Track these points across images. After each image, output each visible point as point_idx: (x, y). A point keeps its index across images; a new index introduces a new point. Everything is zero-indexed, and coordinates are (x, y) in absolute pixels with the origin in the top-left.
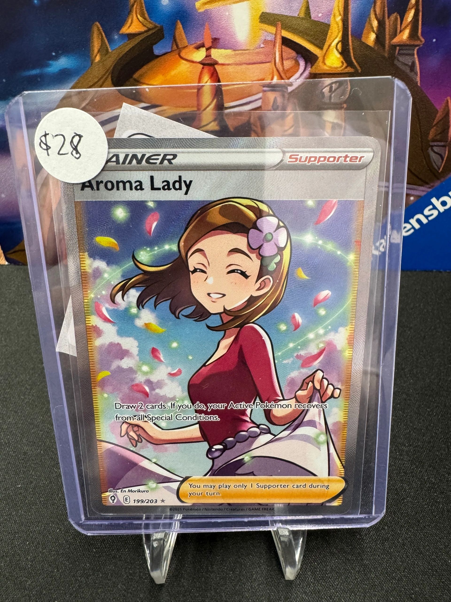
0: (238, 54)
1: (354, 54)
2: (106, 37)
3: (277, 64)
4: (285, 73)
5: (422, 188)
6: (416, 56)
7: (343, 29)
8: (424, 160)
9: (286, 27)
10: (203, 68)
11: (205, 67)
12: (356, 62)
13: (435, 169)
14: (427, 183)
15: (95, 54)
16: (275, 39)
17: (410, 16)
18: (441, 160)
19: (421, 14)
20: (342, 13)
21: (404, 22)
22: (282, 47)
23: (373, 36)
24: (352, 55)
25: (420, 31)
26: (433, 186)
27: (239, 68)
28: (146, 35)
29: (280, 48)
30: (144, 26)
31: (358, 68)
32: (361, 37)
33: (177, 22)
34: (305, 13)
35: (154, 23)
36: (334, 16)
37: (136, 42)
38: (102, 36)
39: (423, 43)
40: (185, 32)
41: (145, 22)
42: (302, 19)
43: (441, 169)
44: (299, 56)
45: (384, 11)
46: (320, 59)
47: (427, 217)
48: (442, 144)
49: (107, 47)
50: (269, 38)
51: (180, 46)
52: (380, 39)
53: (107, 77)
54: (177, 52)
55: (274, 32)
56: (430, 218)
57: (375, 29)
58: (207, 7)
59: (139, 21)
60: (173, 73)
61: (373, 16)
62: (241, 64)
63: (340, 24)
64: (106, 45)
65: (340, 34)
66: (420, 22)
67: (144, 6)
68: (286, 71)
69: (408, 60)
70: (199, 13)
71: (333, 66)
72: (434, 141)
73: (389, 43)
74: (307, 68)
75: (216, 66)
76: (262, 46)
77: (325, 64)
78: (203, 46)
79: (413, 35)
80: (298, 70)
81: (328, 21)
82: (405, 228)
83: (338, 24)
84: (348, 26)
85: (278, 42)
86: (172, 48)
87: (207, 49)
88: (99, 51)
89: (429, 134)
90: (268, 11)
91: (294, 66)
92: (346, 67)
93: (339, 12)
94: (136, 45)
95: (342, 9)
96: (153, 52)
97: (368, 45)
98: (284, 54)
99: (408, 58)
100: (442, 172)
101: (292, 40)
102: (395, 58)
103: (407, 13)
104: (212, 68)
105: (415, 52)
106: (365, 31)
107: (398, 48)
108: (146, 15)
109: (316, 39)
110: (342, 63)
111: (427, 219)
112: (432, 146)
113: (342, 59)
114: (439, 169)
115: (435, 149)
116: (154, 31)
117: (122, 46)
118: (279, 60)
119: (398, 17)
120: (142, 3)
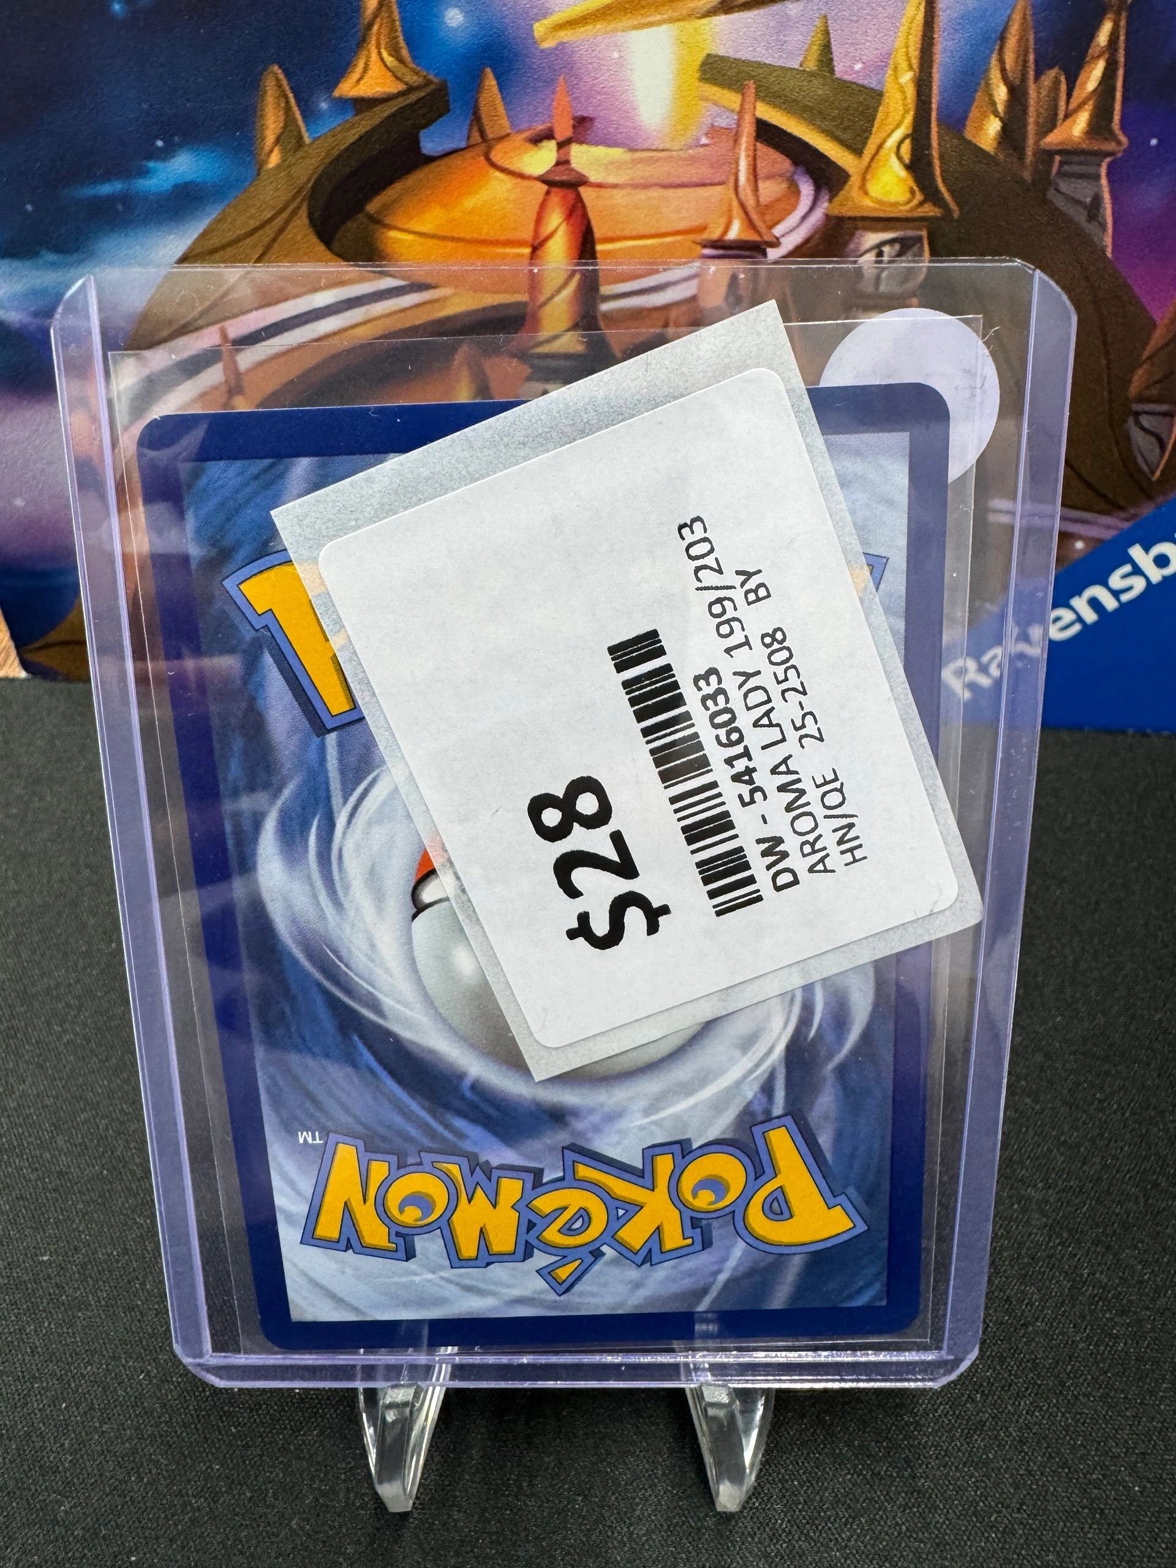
0: (640, 161)
1: (942, 171)
2: (298, 105)
3: (740, 190)
4: (762, 214)
5: (1106, 520)
6: (1104, 181)
7: (917, 105)
8: (1115, 450)
9: (766, 94)
10: (548, 193)
11: (554, 190)
12: (949, 191)
13: (1141, 471)
14: (1121, 508)
15: (267, 148)
16: (739, 125)
17: (1093, 76)
18: (1157, 451)
19: (1121, 72)
20: (915, 62)
21: (1076, 93)
22: (755, 145)
23: (994, 126)
24: (938, 172)
25: (1117, 118)
26: (1134, 516)
27: (642, 195)
28: (401, 102)
29: (752, 148)
30: (397, 78)
31: (953, 206)
32: (964, 126)
33: (483, 71)
34: (820, 61)
35: (425, 73)
36: (895, 69)
37: (377, 121)
38: (287, 102)
39: (1122, 148)
40: (503, 99)
41: (402, 70)
42: (812, 74)
43: (1158, 473)
44: (800, 169)
45: (1025, 62)
46: (855, 180)
47: (1116, 594)
48: (1164, 408)
49: (300, 132)
50: (722, 122)
51: (490, 136)
52: (1011, 135)
53: (298, 208)
54: (483, 148)
55: (736, 106)
56: (1125, 598)
57: (1000, 108)
58: (566, 36)
59: (386, 66)
60: (470, 202)
61: (995, 75)
62: (646, 186)
63: (911, 92)
64: (297, 126)
65: (909, 119)
66: (1119, 95)
67: (400, 29)
68: (764, 209)
69: (1083, 191)
70: (542, 51)
71: (886, 199)
72: (1141, 399)
73: (1037, 143)
74: (819, 203)
75: (582, 189)
76: (704, 140)
77: (866, 193)
78: (549, 135)
79: (1099, 126)
80: (794, 207)
81: (880, 82)
82: (1057, 619)
83: (903, 92)
84: (930, 96)
85: (746, 131)
86: (469, 138)
87: (561, 145)
88: (278, 141)
89: (1130, 381)
90: (721, 52)
91: (785, 196)
92: (921, 204)
93: (909, 60)
94: (375, 129)
95: (915, 53)
96: (419, 148)
97: (980, 149)
98: (760, 164)
99: (1085, 184)
100: (1158, 480)
101: (784, 128)
102: (1050, 183)
103: (1086, 69)
104: (572, 196)
105: (1103, 171)
106: (974, 113)
107: (1058, 158)
108: (405, 52)
109: (845, 129)
110: (912, 192)
111: (1118, 599)
112: (1137, 414)
113: (911, 182)
114: (1153, 473)
115: (1145, 421)
116: (422, 94)
117: (339, 129)
118: (748, 179)
119: (1063, 79)
120: (394, 21)
